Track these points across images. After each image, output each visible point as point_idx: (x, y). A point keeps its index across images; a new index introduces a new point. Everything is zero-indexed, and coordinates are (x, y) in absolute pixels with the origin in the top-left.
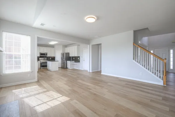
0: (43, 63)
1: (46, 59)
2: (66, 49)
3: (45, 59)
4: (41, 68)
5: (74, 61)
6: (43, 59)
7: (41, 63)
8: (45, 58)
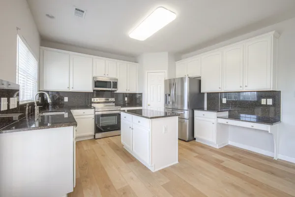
0: (103, 115)
1: (113, 99)
2: (179, 64)
3: (110, 100)
4: (98, 135)
5: (226, 114)
6: (103, 100)
7: (97, 118)
8: (112, 97)
